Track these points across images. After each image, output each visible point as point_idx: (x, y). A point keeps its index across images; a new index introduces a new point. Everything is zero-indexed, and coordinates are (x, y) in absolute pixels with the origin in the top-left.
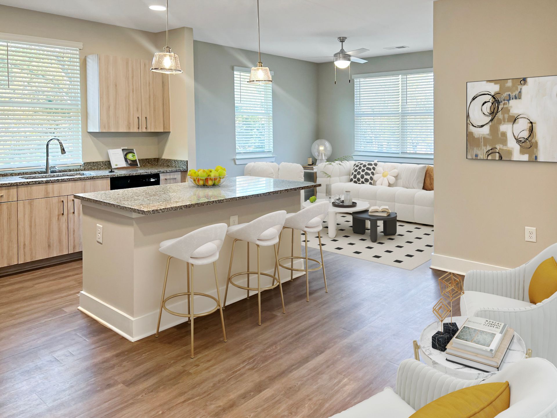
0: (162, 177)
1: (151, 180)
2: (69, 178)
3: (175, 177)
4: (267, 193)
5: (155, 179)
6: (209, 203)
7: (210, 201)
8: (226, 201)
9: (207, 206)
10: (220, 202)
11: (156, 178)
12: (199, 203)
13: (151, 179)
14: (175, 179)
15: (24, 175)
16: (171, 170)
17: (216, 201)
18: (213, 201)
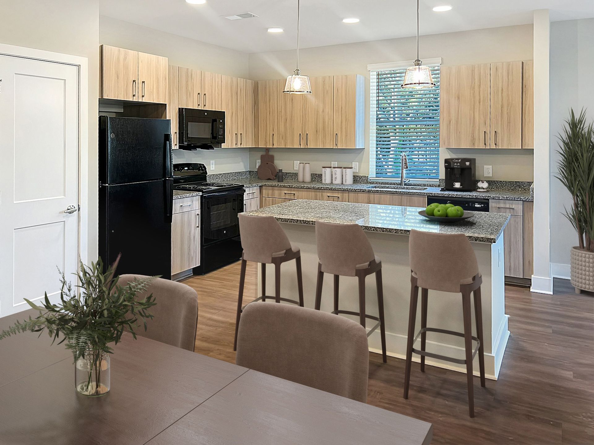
0: (492, 204)
1: (476, 206)
2: (386, 191)
3: (512, 206)
4: (373, 227)
5: (481, 205)
6: (293, 220)
7: (294, 219)
8: (312, 224)
9: (291, 223)
10: (305, 222)
11: (483, 204)
12: (283, 218)
13: (476, 204)
14: (513, 209)
15: (386, 185)
16: (505, 197)
17: (300, 220)
18: (298, 220)
